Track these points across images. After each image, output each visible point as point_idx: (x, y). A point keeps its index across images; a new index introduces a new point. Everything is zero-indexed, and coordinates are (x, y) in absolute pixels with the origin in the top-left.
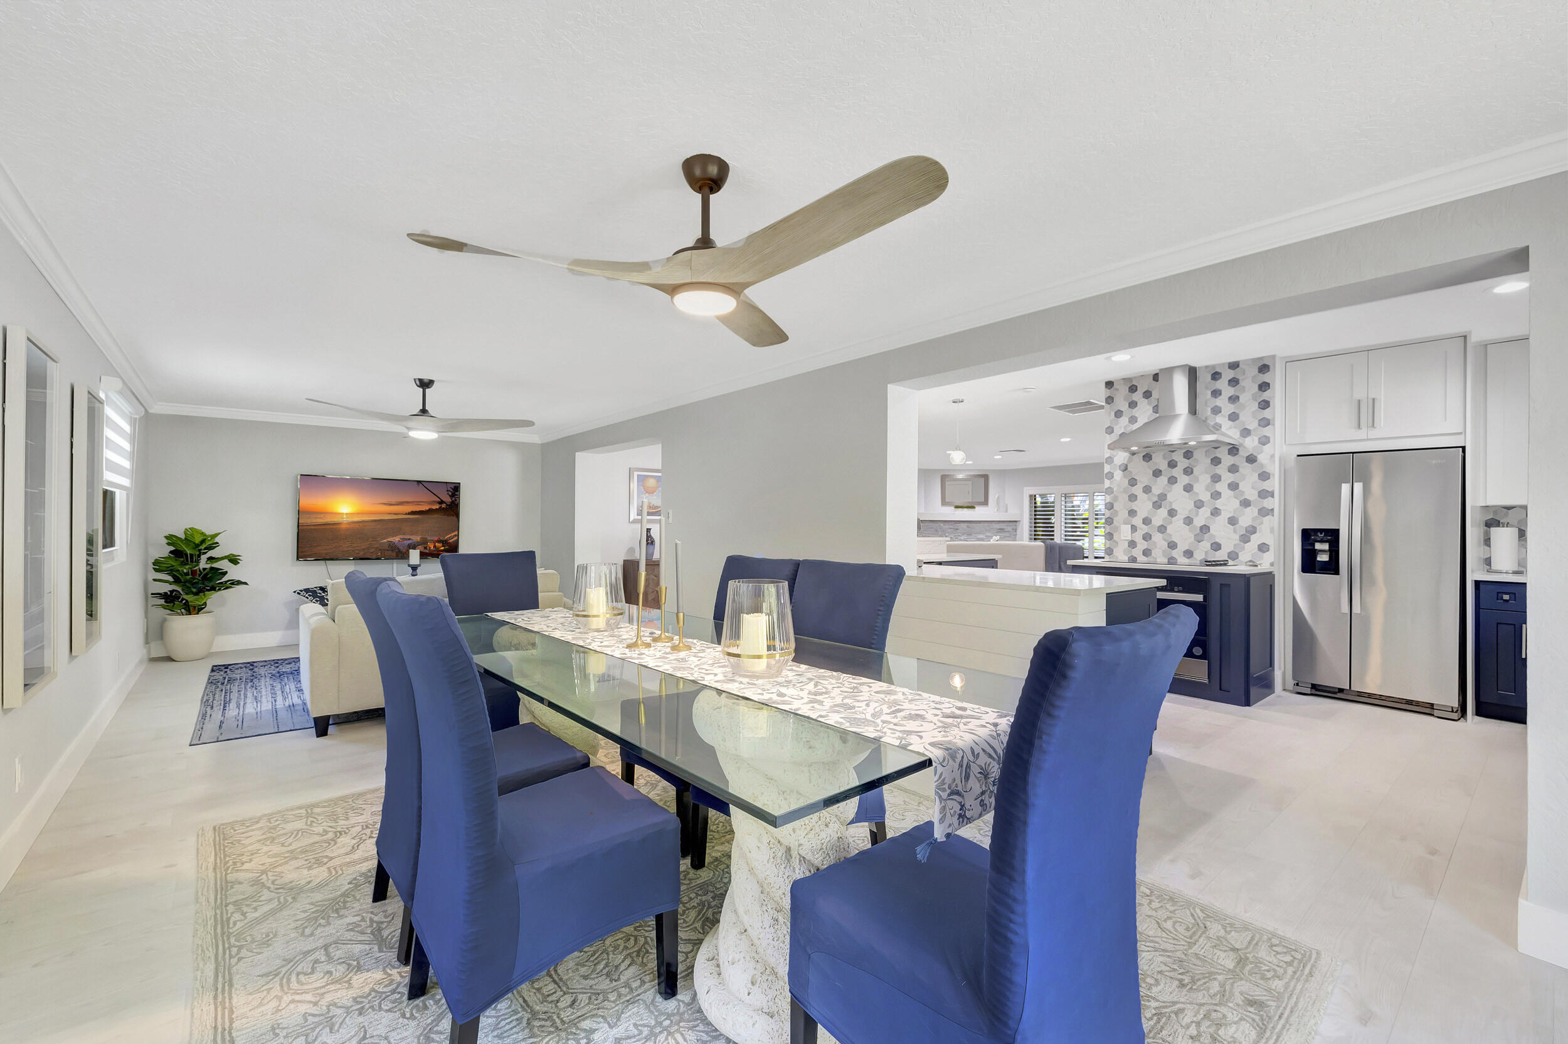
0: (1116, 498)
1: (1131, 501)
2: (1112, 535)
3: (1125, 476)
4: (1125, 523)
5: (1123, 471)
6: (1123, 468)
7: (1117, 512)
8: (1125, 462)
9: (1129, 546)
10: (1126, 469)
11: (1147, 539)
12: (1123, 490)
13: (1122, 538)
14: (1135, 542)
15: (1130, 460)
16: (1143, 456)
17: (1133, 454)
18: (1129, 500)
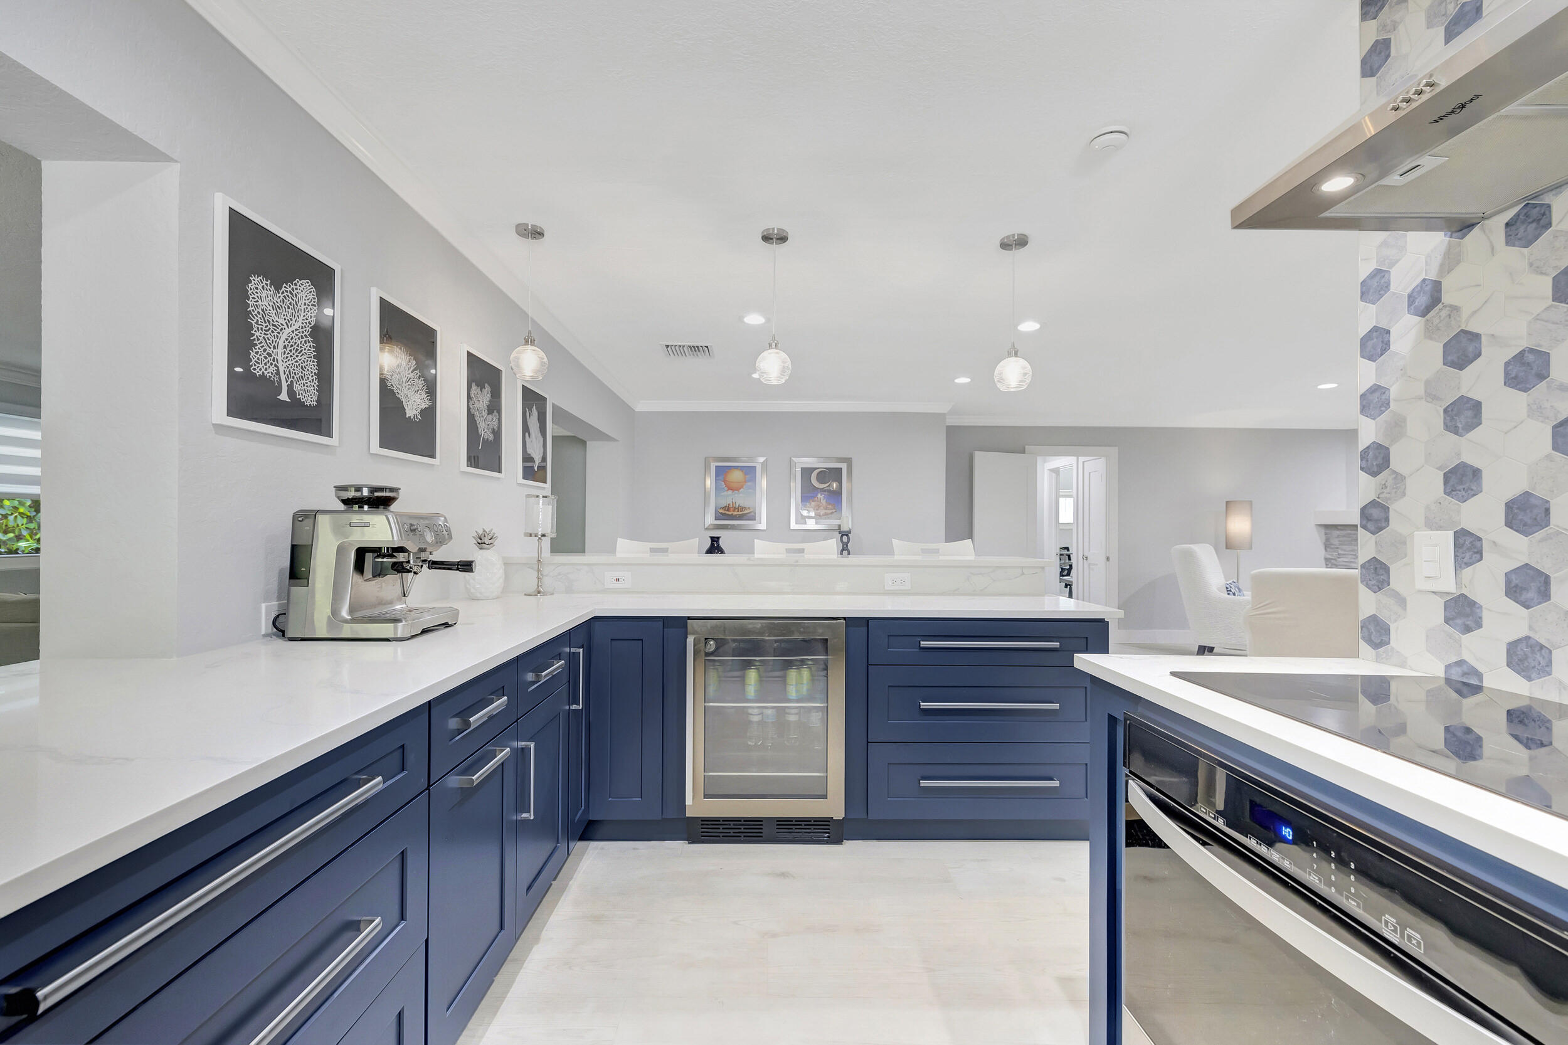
0: (1397, 427)
1: (1455, 431)
2: (1387, 570)
3: (1430, 332)
4: (1432, 524)
5: (1424, 313)
6: (1423, 300)
7: (1399, 478)
8: (1432, 276)
9: (1447, 620)
10: (1435, 299)
11: (1531, 594)
12: (1420, 390)
13: (1421, 585)
14: (1472, 604)
15: (1451, 261)
16: (1507, 225)
17: (1463, 226)
18: (1447, 427)
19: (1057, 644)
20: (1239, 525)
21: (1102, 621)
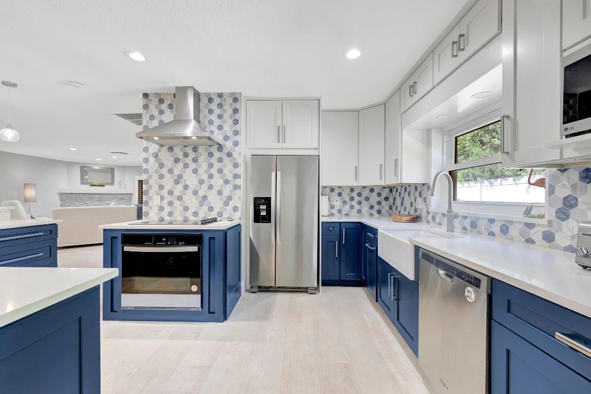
0: (150, 177)
2: (148, 202)
3: (156, 161)
4: (157, 194)
5: (155, 158)
7: (151, 186)
8: (157, 152)
9: (159, 210)
10: (157, 156)
11: (171, 205)
12: (155, 171)
13: (155, 205)
14: (163, 207)
15: (160, 150)
16: (168, 148)
17: (162, 146)
18: (159, 178)
19: (42, 234)
20: (30, 193)
21: (55, 224)
